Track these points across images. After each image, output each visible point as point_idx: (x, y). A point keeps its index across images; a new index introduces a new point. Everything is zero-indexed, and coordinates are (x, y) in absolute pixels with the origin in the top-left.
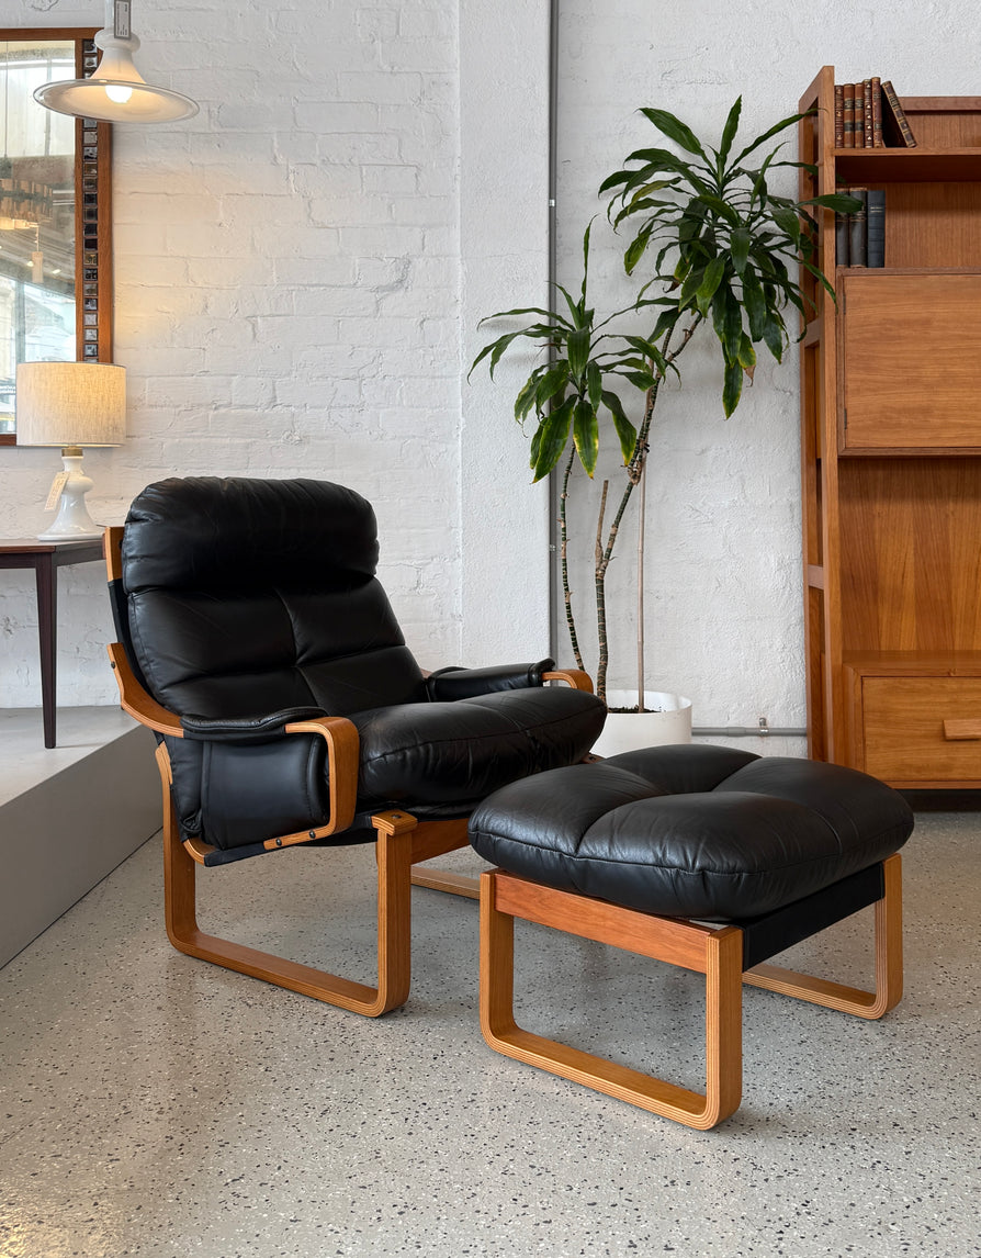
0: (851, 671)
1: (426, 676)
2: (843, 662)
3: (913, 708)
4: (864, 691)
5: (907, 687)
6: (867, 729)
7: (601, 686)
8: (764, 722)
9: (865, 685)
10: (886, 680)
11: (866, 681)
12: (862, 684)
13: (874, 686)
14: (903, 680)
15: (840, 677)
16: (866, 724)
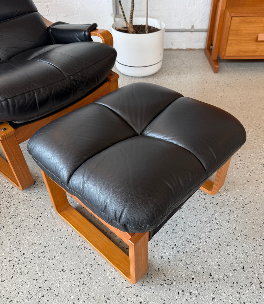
0: (228, 13)
1: (48, 26)
2: (226, 8)
3: (248, 29)
4: (232, 22)
5: (248, 21)
6: (230, 38)
7: (131, 19)
8: (193, 27)
9: (232, 20)
10: (241, 18)
11: (233, 18)
12: (231, 19)
13: (236, 20)
14: (248, 18)
15: (223, 15)
16: (229, 36)
